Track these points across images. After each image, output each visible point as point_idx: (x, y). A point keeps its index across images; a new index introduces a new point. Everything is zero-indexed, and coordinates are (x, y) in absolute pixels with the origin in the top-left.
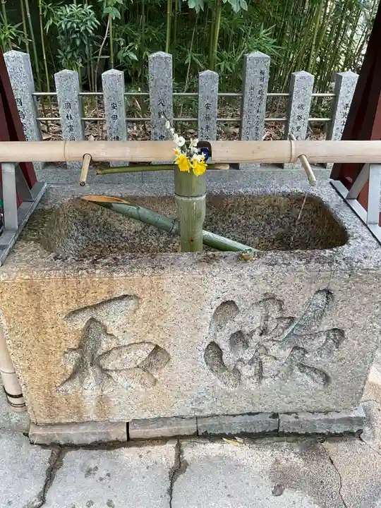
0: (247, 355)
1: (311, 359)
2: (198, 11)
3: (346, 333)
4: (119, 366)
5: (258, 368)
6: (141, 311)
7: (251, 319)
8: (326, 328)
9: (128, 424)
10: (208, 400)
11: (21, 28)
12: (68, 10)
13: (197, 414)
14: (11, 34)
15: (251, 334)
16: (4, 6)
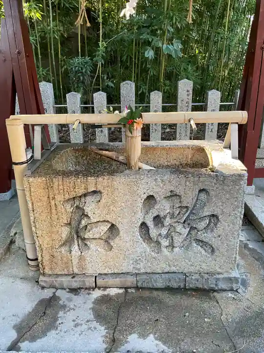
0: (164, 231)
1: (202, 236)
2: (150, 58)
3: (220, 218)
4: (91, 236)
5: (171, 241)
6: (103, 201)
7: (164, 207)
8: (207, 214)
9: (96, 277)
10: (142, 262)
11: (48, 71)
12: (77, 60)
13: (137, 272)
14: (43, 74)
15: (165, 217)
16: (40, 59)
